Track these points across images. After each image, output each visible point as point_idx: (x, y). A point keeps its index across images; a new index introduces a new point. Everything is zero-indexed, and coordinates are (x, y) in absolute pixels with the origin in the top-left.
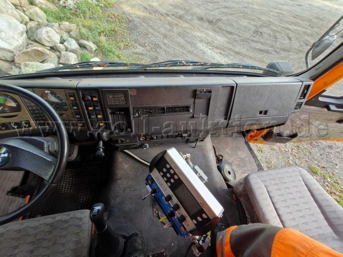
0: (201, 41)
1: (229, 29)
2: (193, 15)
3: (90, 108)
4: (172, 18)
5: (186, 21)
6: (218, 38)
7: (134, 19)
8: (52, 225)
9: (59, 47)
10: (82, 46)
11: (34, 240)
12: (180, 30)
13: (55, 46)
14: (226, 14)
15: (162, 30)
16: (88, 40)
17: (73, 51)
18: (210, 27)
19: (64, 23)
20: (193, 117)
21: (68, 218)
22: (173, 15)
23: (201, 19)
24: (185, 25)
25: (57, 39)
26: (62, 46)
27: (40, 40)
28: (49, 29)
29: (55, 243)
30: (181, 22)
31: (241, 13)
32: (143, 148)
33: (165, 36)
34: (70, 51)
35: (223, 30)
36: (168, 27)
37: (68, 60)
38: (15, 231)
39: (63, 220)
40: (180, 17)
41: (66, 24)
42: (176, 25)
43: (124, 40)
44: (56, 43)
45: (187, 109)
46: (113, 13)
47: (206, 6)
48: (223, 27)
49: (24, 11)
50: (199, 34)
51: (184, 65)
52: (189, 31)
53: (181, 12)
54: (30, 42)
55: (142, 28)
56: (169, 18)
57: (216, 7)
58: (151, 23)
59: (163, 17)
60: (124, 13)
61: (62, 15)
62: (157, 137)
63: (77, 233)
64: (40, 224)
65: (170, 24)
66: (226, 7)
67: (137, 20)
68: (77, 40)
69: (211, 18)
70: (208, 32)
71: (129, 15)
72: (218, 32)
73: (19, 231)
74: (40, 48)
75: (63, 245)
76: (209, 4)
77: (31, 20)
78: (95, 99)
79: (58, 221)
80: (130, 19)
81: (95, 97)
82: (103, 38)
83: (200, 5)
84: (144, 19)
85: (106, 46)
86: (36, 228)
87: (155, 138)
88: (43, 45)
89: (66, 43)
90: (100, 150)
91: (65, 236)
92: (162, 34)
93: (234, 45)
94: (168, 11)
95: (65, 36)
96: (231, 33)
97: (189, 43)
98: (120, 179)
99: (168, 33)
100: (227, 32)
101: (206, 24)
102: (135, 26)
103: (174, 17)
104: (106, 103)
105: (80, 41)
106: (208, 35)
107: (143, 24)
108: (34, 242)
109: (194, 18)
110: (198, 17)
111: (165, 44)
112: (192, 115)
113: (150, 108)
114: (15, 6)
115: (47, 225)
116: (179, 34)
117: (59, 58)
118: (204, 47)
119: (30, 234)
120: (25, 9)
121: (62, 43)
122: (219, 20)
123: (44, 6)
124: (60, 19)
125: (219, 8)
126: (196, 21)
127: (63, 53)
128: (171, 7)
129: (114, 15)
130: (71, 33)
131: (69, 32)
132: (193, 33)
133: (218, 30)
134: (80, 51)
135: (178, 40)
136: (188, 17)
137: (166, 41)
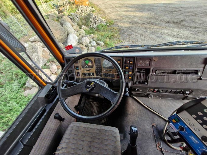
0: (168, 35)
1: (193, 25)
2: (161, 21)
3: (127, 68)
4: (147, 25)
5: (156, 25)
6: (183, 32)
7: (124, 28)
8: (100, 130)
9: (89, 45)
10: (98, 44)
11: (92, 136)
12: (152, 30)
13: (87, 45)
14: (189, 16)
15: (140, 32)
16: (101, 41)
17: (94, 46)
18: (175, 26)
19: (91, 35)
20: (200, 79)
21: (108, 129)
22: (147, 23)
23: (168, 22)
24: (156, 27)
25: (88, 41)
26: (90, 45)
27: (82, 42)
28: (86, 38)
29: (102, 143)
30: (153, 26)
31: (203, 13)
32: (148, 97)
33: (142, 35)
34: (93, 47)
35: (187, 26)
36: (144, 30)
37: (91, 51)
38: (84, 128)
39: (106, 130)
40: (152, 24)
41: (92, 35)
42: (149, 28)
43: (118, 39)
44: (88, 43)
45: (196, 72)
46: (113, 27)
47: (171, 14)
48: (187, 24)
49: (78, 32)
50: (166, 31)
51: (182, 44)
52: (159, 30)
53: (152, 21)
54: (78, 44)
55: (128, 32)
56: (144, 25)
57: (179, 13)
58: (133, 29)
59: (141, 25)
60: (118, 27)
61: (91, 32)
62: (162, 91)
63: (115, 141)
64: (95, 128)
65: (145, 28)
66: (188, 12)
67: (125, 29)
68: (96, 41)
69: (176, 21)
70: (173, 29)
71: (121, 27)
72: (182, 28)
73: (85, 128)
74: (82, 46)
75: (106, 145)
76: (174, 12)
77: (80, 35)
78: (131, 63)
79: (103, 129)
80: (122, 29)
81: (132, 61)
82: (108, 40)
83: (166, 14)
84: (129, 28)
85: (109, 43)
86: (93, 129)
87: (161, 91)
88: (83, 45)
89: (91, 43)
90: (127, 93)
91: (107, 140)
92: (140, 34)
93: (198, 35)
94: (144, 21)
95: (92, 40)
96: (194, 28)
97: (158, 37)
98: (130, 115)
99: (144, 33)
100: (191, 27)
101: (172, 25)
102: (124, 32)
103: (148, 24)
104: (137, 65)
105: (97, 42)
106: (174, 31)
107: (129, 30)
108: (92, 137)
109: (162, 22)
110: (165, 22)
111: (141, 39)
112: (199, 77)
113: (165, 70)
114: (75, 30)
115: (98, 129)
116: (152, 33)
117: (88, 50)
118: (171, 38)
119: (90, 132)
120: (78, 31)
121: (90, 43)
122: (183, 21)
123: (84, 29)
124: (90, 33)
125: (182, 14)
126: (164, 24)
127: (90, 47)
128: (146, 19)
129: (113, 28)
130: (94, 39)
131: (93, 38)
132: (161, 31)
133: (183, 27)
134: (97, 46)
135: (150, 36)
136: (158, 23)
137: (142, 38)
